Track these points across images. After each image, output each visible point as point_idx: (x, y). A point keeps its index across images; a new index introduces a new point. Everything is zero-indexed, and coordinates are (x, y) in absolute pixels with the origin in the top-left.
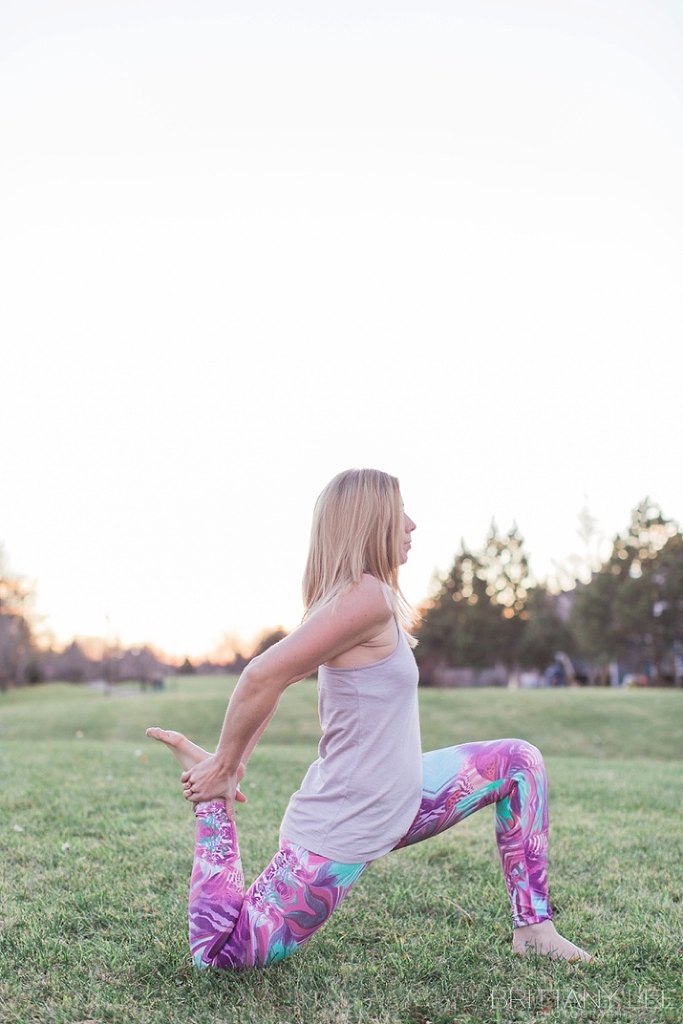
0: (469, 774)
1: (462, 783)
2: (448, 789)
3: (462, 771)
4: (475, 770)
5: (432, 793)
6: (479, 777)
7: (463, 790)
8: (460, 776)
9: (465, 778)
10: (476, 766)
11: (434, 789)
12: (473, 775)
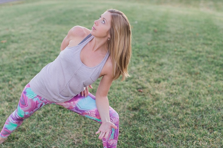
0: (93, 113)
1: (90, 113)
2: (86, 111)
3: (92, 111)
4: (95, 113)
5: (80, 108)
6: (95, 116)
7: (89, 114)
8: (90, 111)
9: (91, 113)
10: (96, 113)
11: (82, 108)
12: (94, 114)
